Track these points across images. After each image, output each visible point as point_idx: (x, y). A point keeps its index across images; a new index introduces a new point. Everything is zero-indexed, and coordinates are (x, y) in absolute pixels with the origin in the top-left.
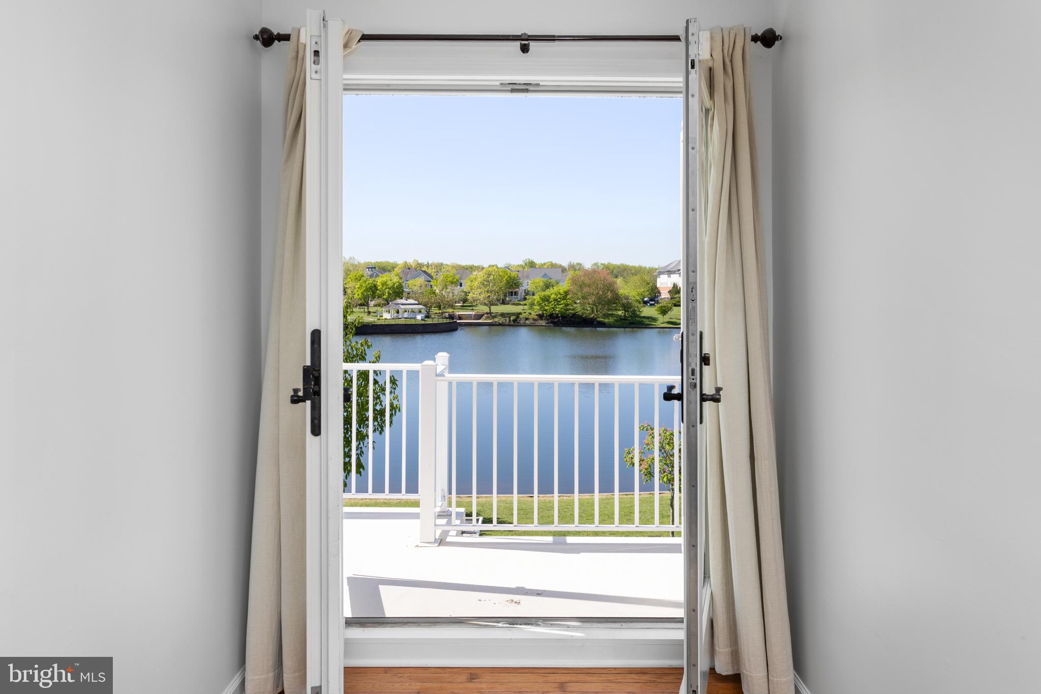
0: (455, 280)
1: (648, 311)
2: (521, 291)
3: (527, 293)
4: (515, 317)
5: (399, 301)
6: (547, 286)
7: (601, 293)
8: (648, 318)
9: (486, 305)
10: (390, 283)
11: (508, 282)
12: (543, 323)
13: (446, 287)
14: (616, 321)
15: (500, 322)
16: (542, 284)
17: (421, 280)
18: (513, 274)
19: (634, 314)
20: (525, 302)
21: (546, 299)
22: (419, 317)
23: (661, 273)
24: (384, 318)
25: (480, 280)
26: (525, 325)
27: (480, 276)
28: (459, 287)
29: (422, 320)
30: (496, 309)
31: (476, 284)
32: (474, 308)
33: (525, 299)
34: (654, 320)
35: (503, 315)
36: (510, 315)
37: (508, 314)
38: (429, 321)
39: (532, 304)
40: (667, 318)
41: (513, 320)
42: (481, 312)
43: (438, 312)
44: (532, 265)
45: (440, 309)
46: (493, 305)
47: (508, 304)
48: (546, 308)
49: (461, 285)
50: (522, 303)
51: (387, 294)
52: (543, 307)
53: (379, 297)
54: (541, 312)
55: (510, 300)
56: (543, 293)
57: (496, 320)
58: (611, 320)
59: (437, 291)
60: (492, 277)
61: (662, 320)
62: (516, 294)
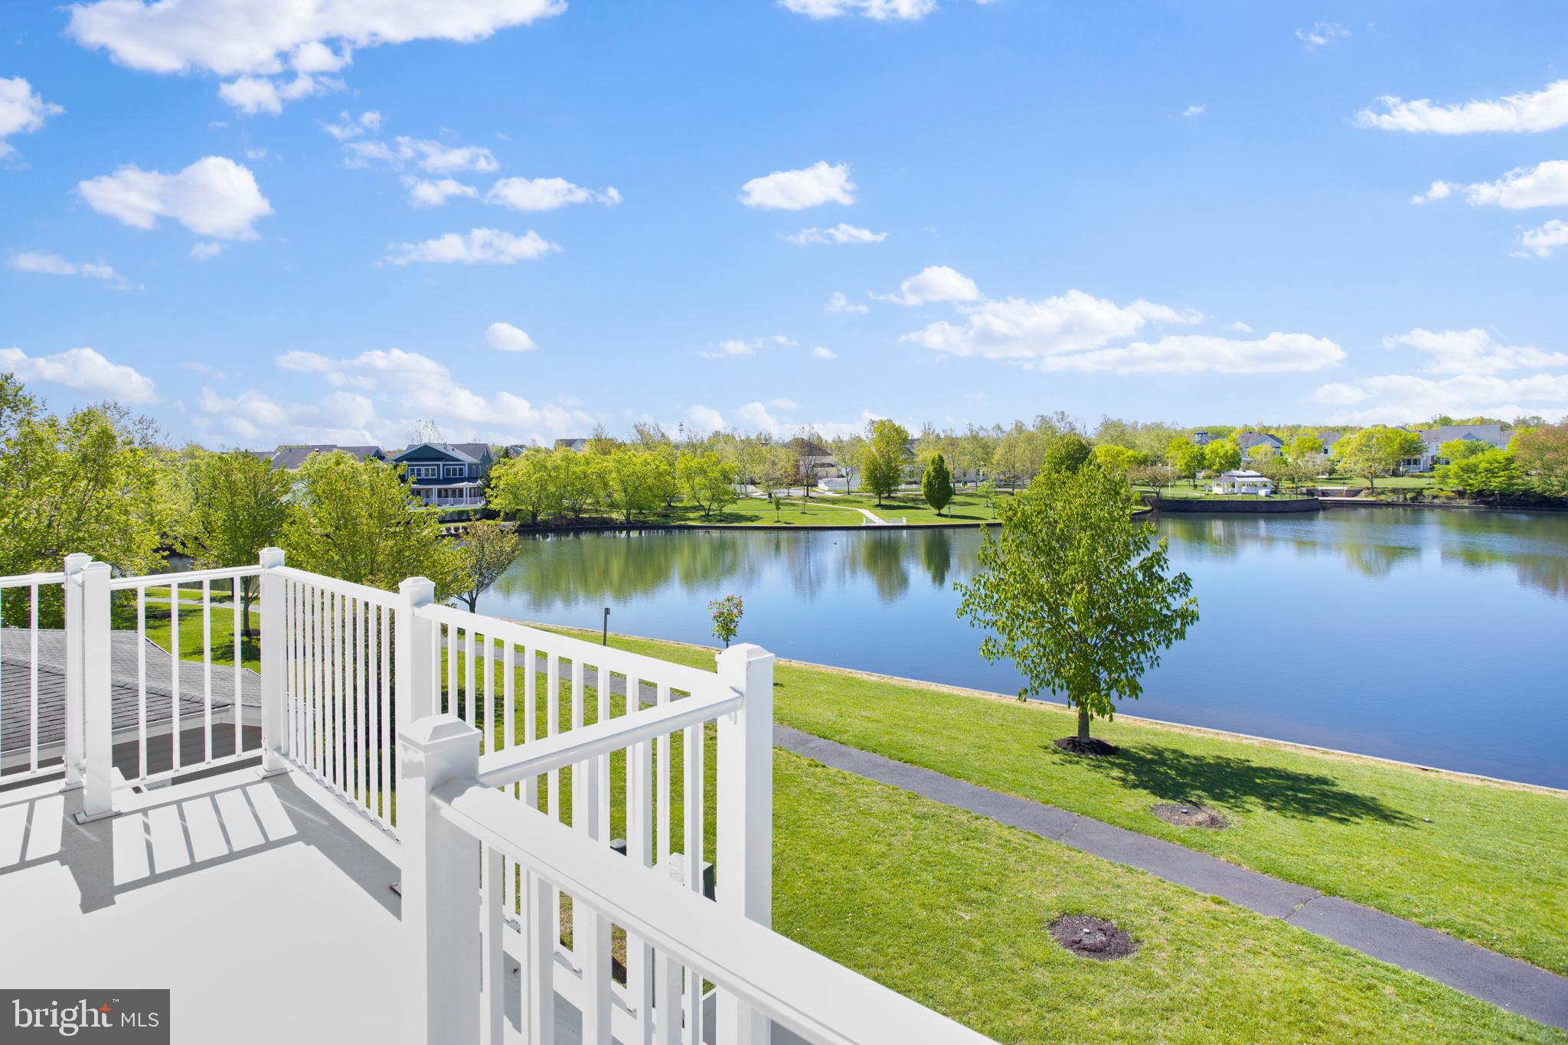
0: (1316, 446)
2: (1425, 458)
3: (1435, 461)
4: (1414, 494)
5: (1234, 472)
6: (1473, 451)
9: (1365, 477)
10: (1221, 452)
11: (1402, 447)
12: (1465, 502)
13: (1303, 454)
15: (1390, 500)
16: (1463, 448)
17: (1266, 447)
18: (1410, 436)
20: (1431, 474)
21: (1471, 469)
22: (1262, 493)
24: (1213, 493)
25: (1354, 445)
26: (1432, 507)
27: (1356, 439)
28: (1323, 454)
29: (1267, 496)
30: (1379, 483)
31: (1348, 450)
32: (1346, 481)
33: (1432, 469)
35: (1394, 491)
36: (1404, 491)
37: (1403, 489)
38: (1277, 498)
39: (1445, 477)
41: (1411, 499)
42: (1357, 487)
43: (1291, 486)
44: (1446, 422)
45: (1294, 482)
46: (1377, 477)
47: (1403, 476)
48: (1471, 482)
49: (1326, 451)
50: (1426, 474)
51: (1218, 464)
52: (1463, 480)
53: (1210, 467)
54: (1460, 488)
55: (1406, 471)
56: (1465, 461)
57: (1383, 497)
59: (1290, 460)
60: (1375, 440)
62: (1416, 462)
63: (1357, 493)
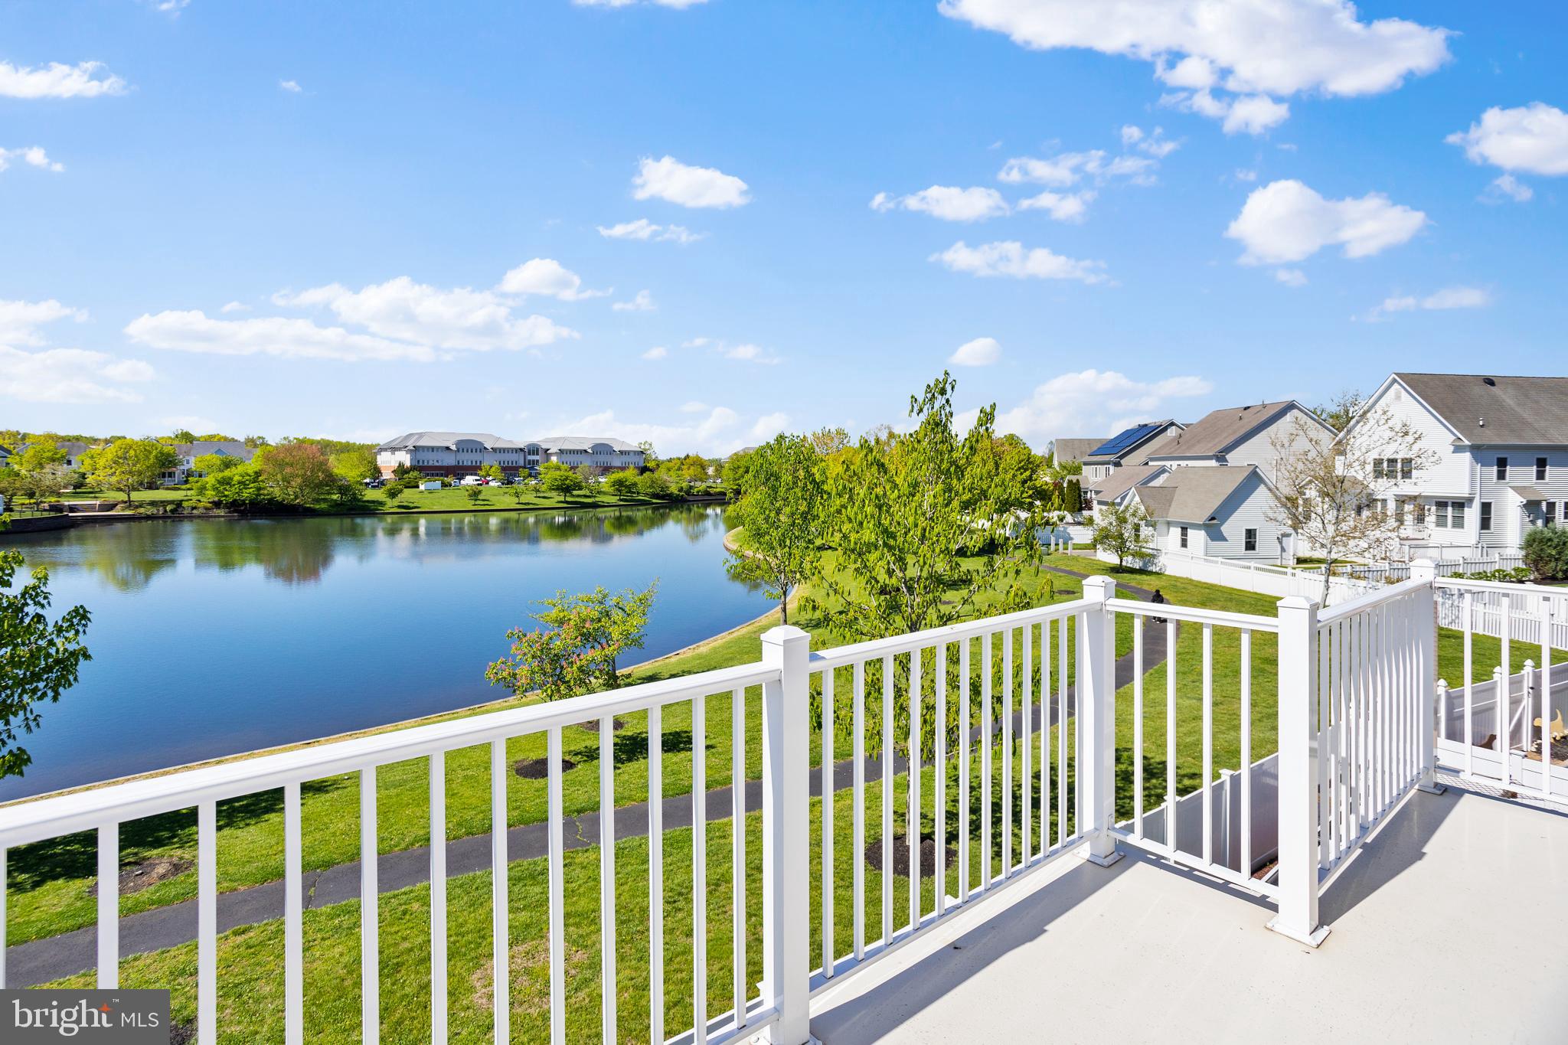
0: (58, 456)
1: (371, 495)
2: (178, 471)
3: (189, 474)
4: (175, 506)
6: (227, 465)
7: (309, 473)
8: (373, 502)
9: (121, 490)
11: (157, 460)
12: (221, 512)
13: (39, 466)
14: (331, 506)
15: (149, 513)
16: (219, 462)
18: (166, 449)
19: (355, 498)
20: (188, 486)
21: (226, 482)
23: (382, 450)
25: (110, 456)
26: (191, 518)
27: (111, 451)
28: (66, 466)
30: (136, 496)
31: (102, 462)
32: (97, 495)
33: (186, 482)
34: (382, 504)
35: (153, 503)
36: (164, 503)
37: (162, 502)
38: (11, 516)
39: (202, 489)
40: (396, 502)
41: (171, 511)
42: (111, 501)
43: (28, 502)
44: (188, 437)
45: (32, 498)
46: (135, 489)
47: (158, 489)
48: (226, 493)
49: (70, 463)
50: (184, 487)
52: (219, 492)
54: (216, 499)
55: (162, 484)
56: (221, 475)
57: (142, 510)
58: (323, 506)
59: (24, 472)
60: (129, 453)
61: (391, 504)
62: (171, 475)
63: (112, 507)
